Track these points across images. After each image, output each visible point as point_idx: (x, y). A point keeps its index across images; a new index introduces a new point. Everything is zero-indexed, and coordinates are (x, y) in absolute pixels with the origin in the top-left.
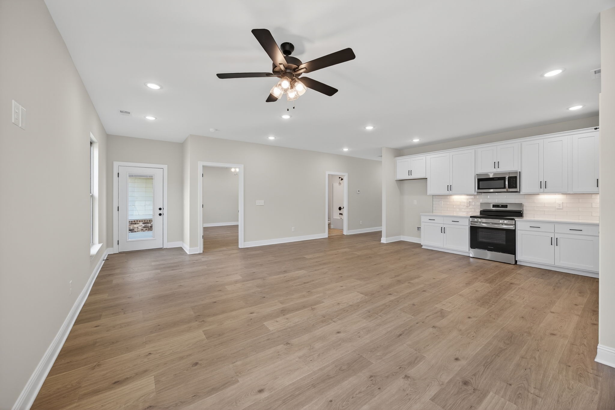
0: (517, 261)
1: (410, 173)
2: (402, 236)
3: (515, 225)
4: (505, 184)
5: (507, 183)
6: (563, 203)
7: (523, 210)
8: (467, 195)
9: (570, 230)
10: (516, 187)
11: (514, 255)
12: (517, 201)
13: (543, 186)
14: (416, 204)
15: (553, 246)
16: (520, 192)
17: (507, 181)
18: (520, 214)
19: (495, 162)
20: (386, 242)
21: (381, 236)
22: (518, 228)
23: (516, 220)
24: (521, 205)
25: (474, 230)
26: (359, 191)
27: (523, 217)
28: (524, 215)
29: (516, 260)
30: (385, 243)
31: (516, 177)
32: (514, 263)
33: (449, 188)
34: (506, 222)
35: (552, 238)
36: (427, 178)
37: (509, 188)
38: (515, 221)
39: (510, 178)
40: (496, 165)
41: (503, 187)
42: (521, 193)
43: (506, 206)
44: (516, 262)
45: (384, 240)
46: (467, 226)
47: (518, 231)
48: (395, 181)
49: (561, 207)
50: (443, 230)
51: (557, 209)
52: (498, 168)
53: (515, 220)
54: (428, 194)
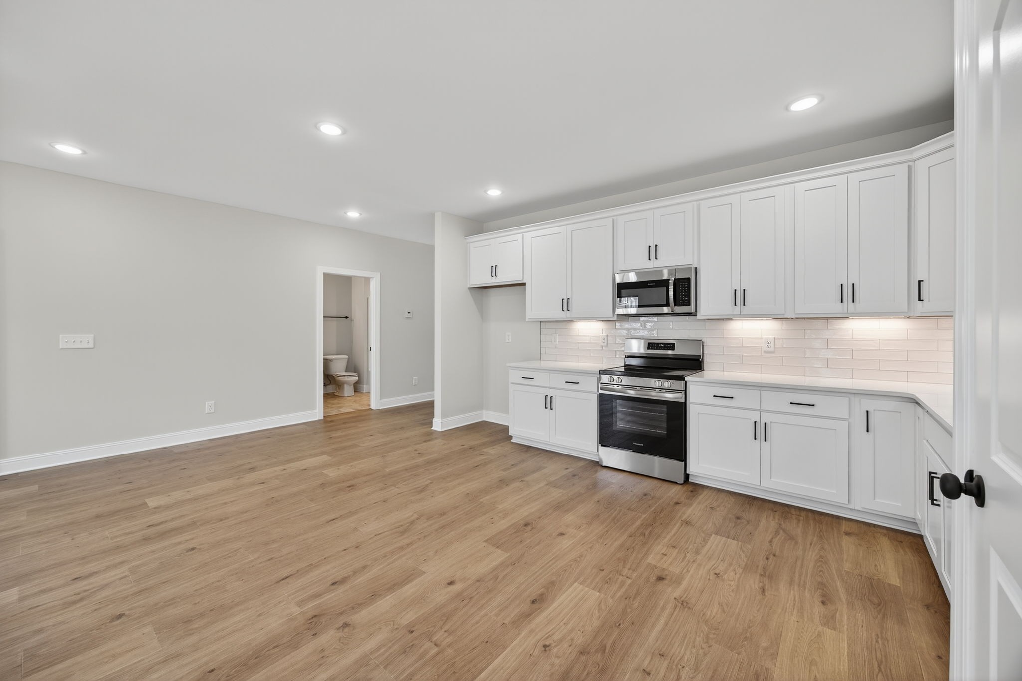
0: (689, 475)
1: (494, 270)
2: (484, 411)
3: (685, 391)
4: (669, 297)
5: (671, 294)
6: (775, 338)
7: (703, 354)
8: (602, 321)
9: (791, 403)
10: (688, 304)
11: (682, 461)
12: (693, 335)
13: (740, 298)
14: (510, 341)
15: (758, 441)
16: (696, 315)
17: (672, 289)
18: (695, 364)
19: (649, 247)
20: (442, 428)
21: (432, 415)
22: (692, 397)
23: (687, 378)
24: (699, 342)
25: (606, 404)
26: (409, 313)
27: (703, 370)
28: (706, 365)
29: (687, 473)
30: (441, 430)
31: (688, 280)
32: (682, 482)
33: (566, 305)
34: (667, 384)
35: (755, 422)
36: (524, 284)
37: (675, 305)
38: (686, 382)
39: (676, 282)
40: (653, 252)
41: (665, 303)
42: (699, 317)
43: (671, 346)
44: (687, 476)
45: (438, 425)
46: (594, 393)
47: (691, 405)
48: (468, 290)
49: (772, 349)
50: (549, 402)
51: (765, 352)
52: (656, 259)
53: (684, 380)
54: (527, 320)
